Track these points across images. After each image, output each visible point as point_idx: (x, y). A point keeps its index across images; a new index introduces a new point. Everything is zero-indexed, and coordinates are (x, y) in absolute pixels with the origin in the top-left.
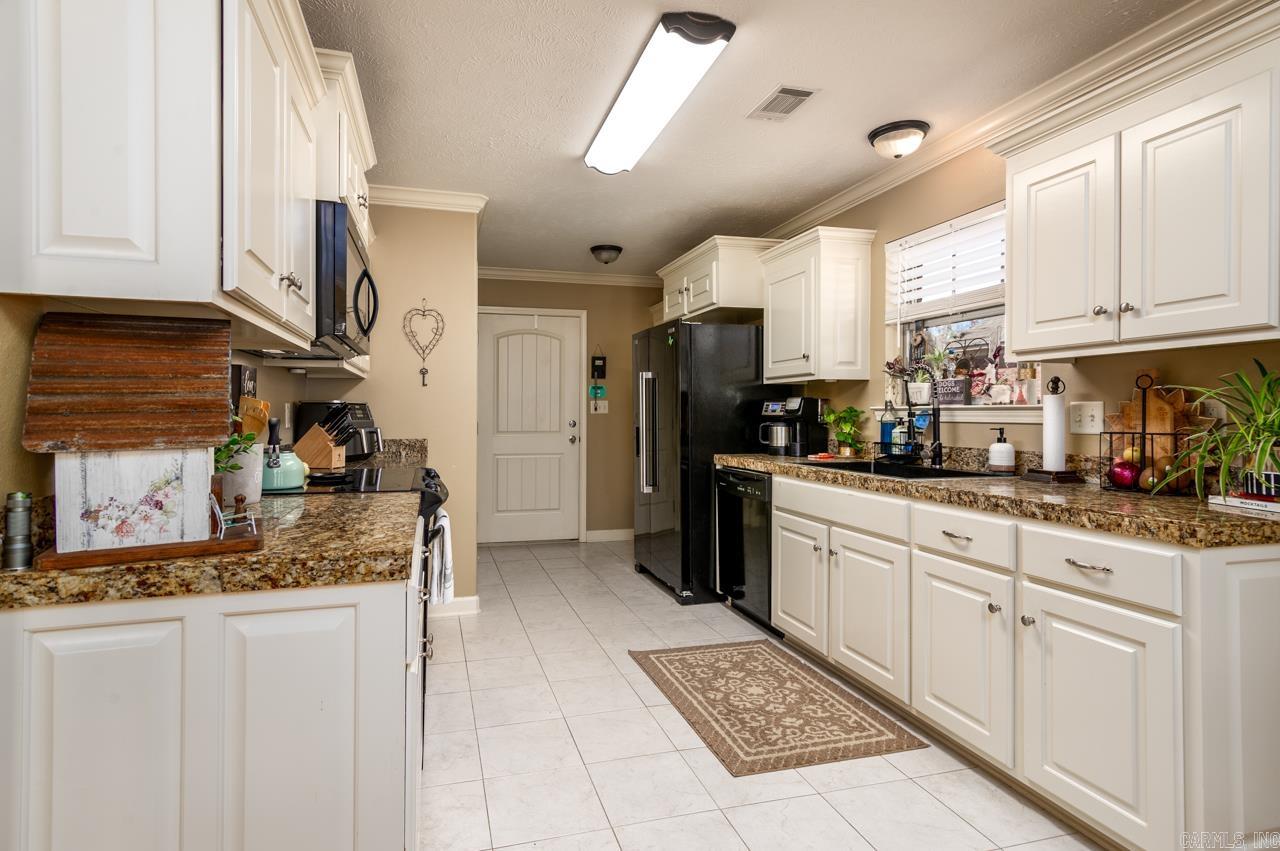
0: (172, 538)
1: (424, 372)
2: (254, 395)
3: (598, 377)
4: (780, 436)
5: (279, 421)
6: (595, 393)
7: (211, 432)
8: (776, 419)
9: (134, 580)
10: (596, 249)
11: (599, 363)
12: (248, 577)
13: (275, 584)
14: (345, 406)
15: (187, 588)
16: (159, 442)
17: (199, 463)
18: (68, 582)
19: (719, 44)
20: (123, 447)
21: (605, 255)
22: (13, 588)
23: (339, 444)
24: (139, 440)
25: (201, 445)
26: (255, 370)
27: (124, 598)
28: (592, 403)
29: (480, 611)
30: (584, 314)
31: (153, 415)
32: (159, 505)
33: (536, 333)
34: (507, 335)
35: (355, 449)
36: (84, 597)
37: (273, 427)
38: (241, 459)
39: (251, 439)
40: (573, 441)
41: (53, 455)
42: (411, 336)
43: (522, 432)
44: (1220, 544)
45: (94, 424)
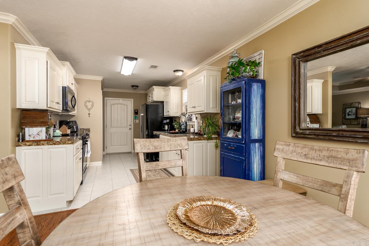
0: (41, 139)
1: (89, 114)
2: (51, 119)
3: (136, 114)
4: (166, 127)
5: (56, 124)
6: (135, 118)
7: (46, 125)
8: (165, 124)
9: (36, 143)
10: (132, 86)
11: (136, 111)
12: (51, 143)
13: (55, 144)
14: (70, 121)
15: (43, 144)
16: (39, 126)
17: (44, 129)
18: (28, 143)
19: (135, 61)
20: (34, 127)
21: (134, 87)
22: (21, 144)
23: (69, 129)
24: (36, 126)
25: (44, 127)
26: (51, 115)
27: (35, 146)
28: (135, 120)
29: (102, 164)
30: (132, 100)
31: (38, 123)
32: (39, 135)
33: (121, 104)
34: (114, 104)
35: (73, 130)
36: (30, 145)
37: (55, 125)
38: (49, 130)
39: (51, 127)
40: (130, 129)
41: (25, 128)
42: (86, 106)
43: (118, 127)
44: (192, 140)
45: (30, 124)
